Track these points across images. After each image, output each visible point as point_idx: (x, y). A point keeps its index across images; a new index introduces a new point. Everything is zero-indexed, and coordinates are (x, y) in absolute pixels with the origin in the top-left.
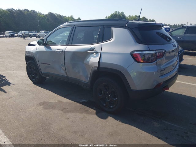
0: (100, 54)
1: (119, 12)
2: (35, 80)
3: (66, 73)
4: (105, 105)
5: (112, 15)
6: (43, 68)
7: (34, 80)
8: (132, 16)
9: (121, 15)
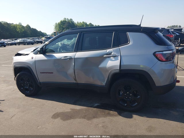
0: (119, 57)
1: (68, 19)
2: (29, 92)
3: (75, 80)
4: (126, 105)
5: (61, 22)
6: (42, 78)
7: (26, 92)
8: (80, 22)
9: (70, 22)
